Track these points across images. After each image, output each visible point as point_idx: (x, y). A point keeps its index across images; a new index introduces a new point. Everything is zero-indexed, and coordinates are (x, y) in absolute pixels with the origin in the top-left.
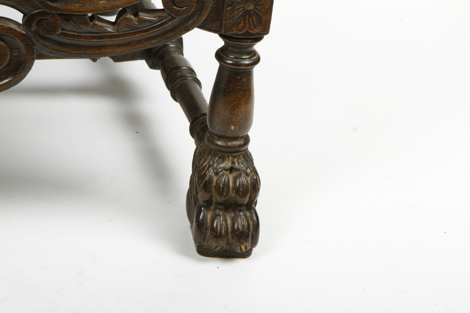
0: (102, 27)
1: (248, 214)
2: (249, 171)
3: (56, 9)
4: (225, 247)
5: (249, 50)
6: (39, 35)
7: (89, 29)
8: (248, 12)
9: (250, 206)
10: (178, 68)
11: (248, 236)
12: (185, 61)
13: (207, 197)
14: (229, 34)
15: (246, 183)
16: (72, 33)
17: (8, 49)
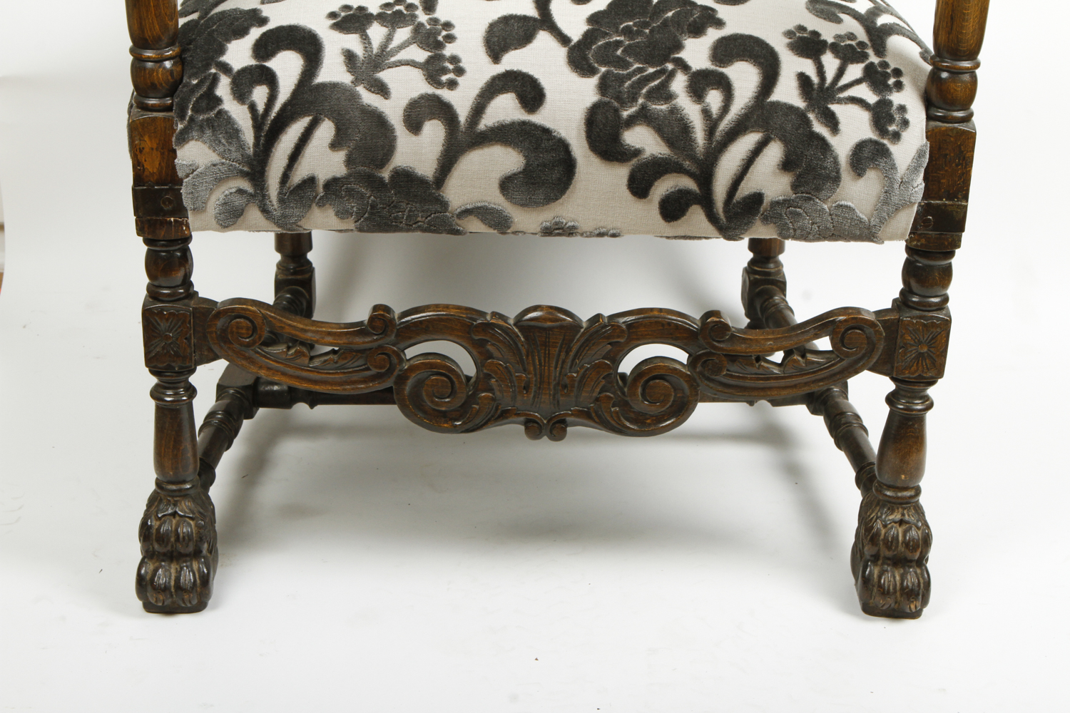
0: (768, 368)
1: (919, 571)
2: (920, 524)
3: (721, 349)
4: (893, 605)
5: (922, 394)
6: (704, 376)
7: (754, 370)
8: (921, 355)
9: (921, 562)
10: (843, 414)
11: (918, 594)
12: (850, 406)
13: (874, 550)
14: (900, 377)
15: (916, 537)
16: (737, 374)
17: (672, 390)
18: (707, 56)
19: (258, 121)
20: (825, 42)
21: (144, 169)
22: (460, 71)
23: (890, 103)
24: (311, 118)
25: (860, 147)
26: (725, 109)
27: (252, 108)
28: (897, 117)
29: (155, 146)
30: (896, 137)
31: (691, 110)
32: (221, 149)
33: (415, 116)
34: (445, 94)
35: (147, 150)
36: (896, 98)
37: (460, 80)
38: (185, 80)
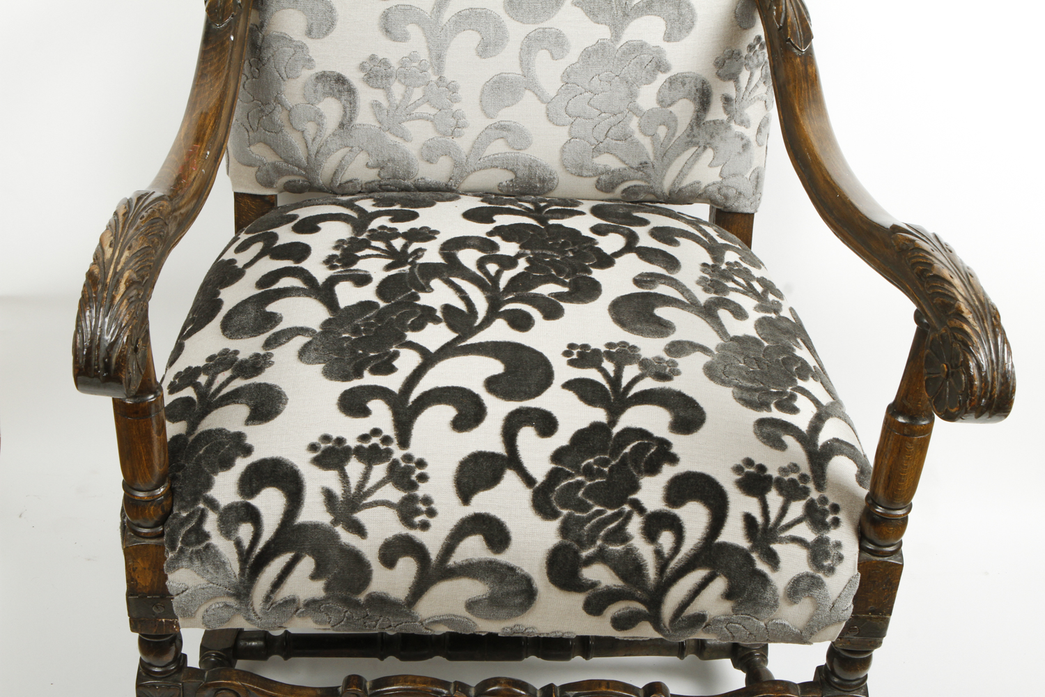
18: (662, 496)
19: (244, 555)
20: (770, 477)
21: (137, 584)
22: (432, 513)
23: (827, 540)
24: (293, 554)
25: (797, 581)
26: (676, 549)
27: (238, 544)
28: (833, 552)
29: (147, 566)
30: (831, 570)
31: (645, 551)
32: (209, 576)
33: (391, 552)
34: (418, 535)
35: (140, 569)
36: (833, 535)
37: (432, 521)
38: (175, 511)
